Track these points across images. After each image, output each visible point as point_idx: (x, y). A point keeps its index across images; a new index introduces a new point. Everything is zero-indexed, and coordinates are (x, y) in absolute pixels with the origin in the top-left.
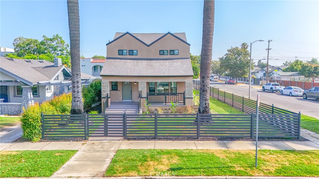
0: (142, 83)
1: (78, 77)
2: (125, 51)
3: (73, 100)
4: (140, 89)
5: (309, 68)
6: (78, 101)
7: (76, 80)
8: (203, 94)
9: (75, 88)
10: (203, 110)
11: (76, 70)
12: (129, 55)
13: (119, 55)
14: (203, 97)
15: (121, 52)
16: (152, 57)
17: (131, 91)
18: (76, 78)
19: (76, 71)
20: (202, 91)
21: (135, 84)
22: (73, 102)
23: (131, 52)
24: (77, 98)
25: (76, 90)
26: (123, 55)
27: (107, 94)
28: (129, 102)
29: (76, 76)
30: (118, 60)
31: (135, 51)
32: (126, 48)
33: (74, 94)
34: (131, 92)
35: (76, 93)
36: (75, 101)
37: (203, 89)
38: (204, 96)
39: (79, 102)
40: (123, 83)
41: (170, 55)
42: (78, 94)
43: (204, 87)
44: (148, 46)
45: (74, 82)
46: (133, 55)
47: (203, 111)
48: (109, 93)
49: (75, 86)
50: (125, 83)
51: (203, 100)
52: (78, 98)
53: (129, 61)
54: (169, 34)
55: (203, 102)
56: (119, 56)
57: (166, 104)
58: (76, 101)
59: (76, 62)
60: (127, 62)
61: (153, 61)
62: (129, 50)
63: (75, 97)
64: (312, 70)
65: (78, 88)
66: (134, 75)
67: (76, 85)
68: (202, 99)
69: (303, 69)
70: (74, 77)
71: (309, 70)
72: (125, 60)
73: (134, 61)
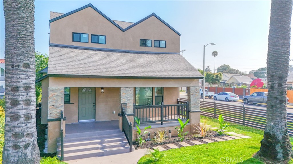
0: (127, 89)
1: (29, 73)
2: (84, 36)
3: (11, 144)
4: (123, 101)
5: (212, 76)
6: (26, 147)
7: (24, 81)
8: (281, 108)
9: (20, 107)
10: (283, 137)
11: (22, 50)
12: (92, 42)
13: (73, 41)
14: (281, 113)
15: (77, 36)
16: (128, 49)
17: (95, 103)
18: (22, 76)
19: (22, 54)
20: (278, 101)
21: (102, 91)
22: (12, 151)
23: (95, 39)
24: (23, 136)
25: (22, 113)
26: (80, 41)
27: (62, 112)
28: (92, 123)
29: (22, 69)
30: (74, 50)
31: (101, 37)
32: (86, 30)
33: (15, 124)
34: (95, 106)
35: (22, 120)
36: (16, 147)
37: (280, 98)
38: (283, 111)
39: (30, 148)
40: (80, 89)
41: (154, 47)
42: (29, 125)
43: (282, 94)
44: (123, 30)
45: (16, 89)
46: (98, 43)
47: (283, 139)
48: (63, 110)
49: (19, 99)
50: (84, 91)
51: (282, 119)
52: (28, 134)
53: (93, 52)
54: (153, 16)
55: (281, 121)
56: (75, 44)
57: (162, 124)
58: (21, 144)
59: (24, 27)
60: (91, 54)
61: (132, 55)
62: (92, 35)
63: (17, 136)
64: (215, 77)
65: (30, 105)
66: (116, 74)
67: (24, 98)
68: (278, 116)
69: (208, 77)
70: (14, 72)
71: (212, 78)
72: (85, 51)
73: (103, 53)
